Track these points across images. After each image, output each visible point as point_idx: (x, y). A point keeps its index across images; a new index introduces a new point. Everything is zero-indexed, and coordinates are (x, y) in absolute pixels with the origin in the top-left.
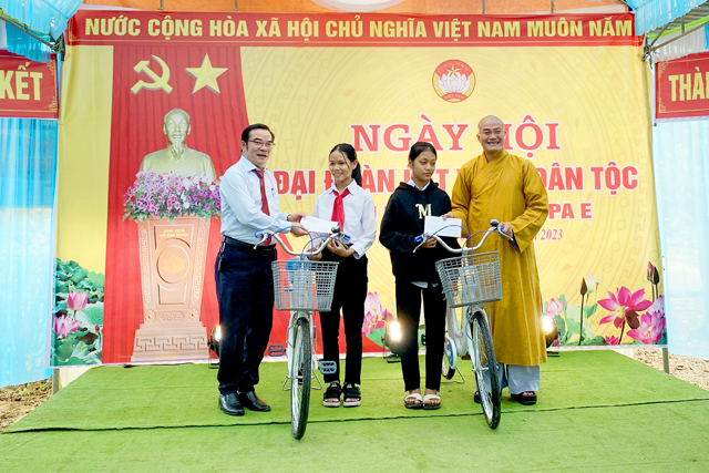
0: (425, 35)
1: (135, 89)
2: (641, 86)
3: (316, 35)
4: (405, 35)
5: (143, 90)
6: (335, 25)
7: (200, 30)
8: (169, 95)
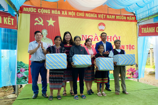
0: (97, 17)
1: (35, 24)
2: (136, 30)
3: (75, 15)
4: (93, 17)
5: (37, 24)
6: (79, 13)
7: (50, 12)
8: (43, 26)
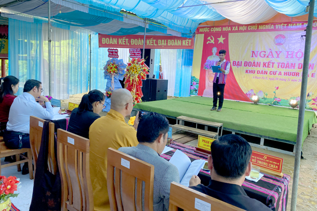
0: (273, 28)
1: (207, 43)
3: (246, 29)
4: (268, 29)
5: (209, 43)
6: (250, 27)
7: (221, 30)
8: (214, 44)
